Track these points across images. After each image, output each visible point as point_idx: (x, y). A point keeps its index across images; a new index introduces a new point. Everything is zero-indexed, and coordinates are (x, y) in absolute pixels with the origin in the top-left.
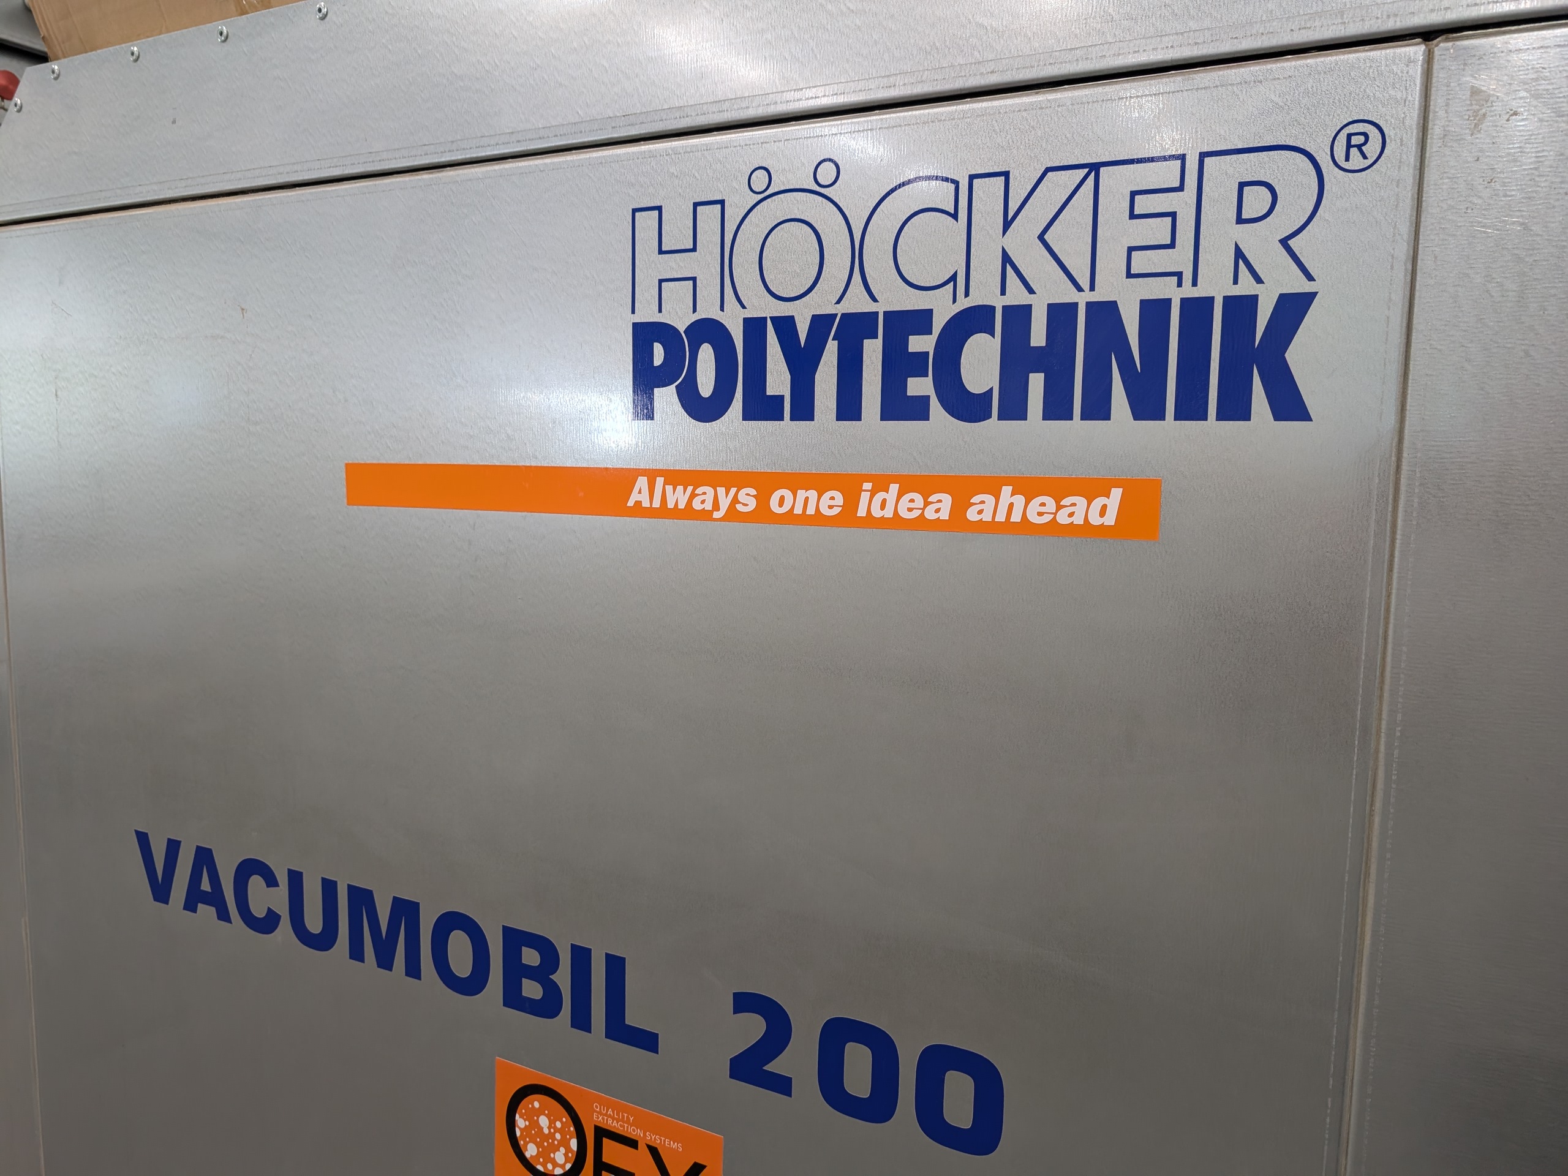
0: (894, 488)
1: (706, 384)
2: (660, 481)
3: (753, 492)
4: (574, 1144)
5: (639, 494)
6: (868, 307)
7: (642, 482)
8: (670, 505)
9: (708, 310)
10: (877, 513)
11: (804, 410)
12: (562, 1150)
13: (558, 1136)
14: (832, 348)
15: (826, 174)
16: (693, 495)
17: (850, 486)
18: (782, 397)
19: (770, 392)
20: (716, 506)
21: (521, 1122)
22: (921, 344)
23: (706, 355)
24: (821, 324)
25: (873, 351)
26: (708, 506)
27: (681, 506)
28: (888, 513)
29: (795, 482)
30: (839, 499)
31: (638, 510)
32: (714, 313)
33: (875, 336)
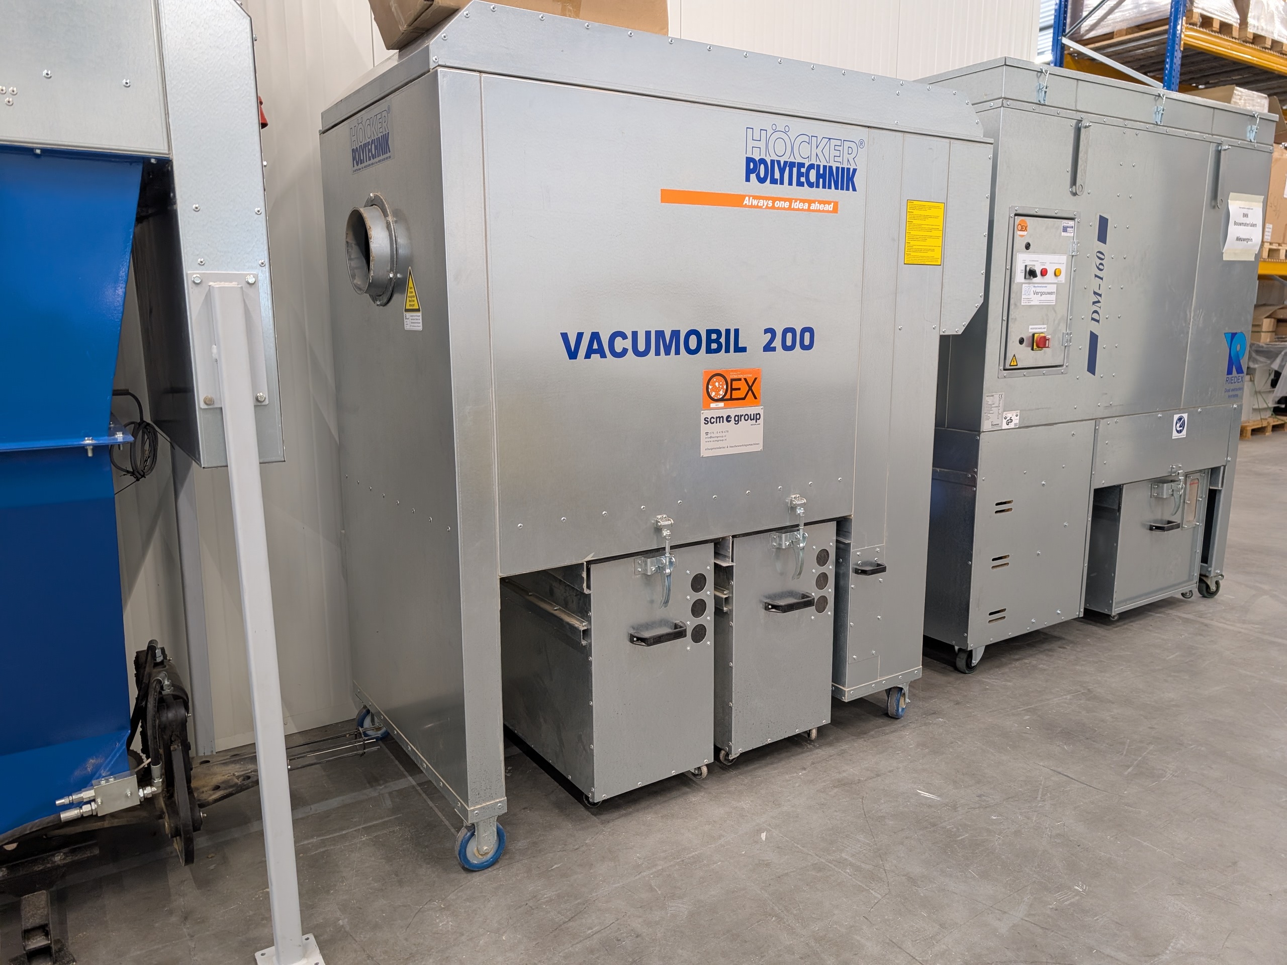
0: (798, 201)
1: (762, 175)
2: (751, 198)
3: (771, 201)
4: (725, 387)
5: (746, 202)
6: (794, 161)
7: (747, 198)
8: (753, 204)
9: (763, 156)
10: (795, 207)
11: (782, 183)
12: (722, 390)
13: (721, 386)
14: (787, 168)
15: (787, 129)
16: (759, 202)
17: (790, 200)
18: (777, 179)
19: (775, 178)
20: (764, 205)
21: (710, 387)
22: (803, 170)
23: (762, 166)
24: (785, 163)
25: (795, 170)
26: (762, 205)
27: (756, 205)
28: (797, 207)
29: (780, 199)
30: (788, 204)
31: (746, 206)
32: (764, 158)
33: (795, 167)
